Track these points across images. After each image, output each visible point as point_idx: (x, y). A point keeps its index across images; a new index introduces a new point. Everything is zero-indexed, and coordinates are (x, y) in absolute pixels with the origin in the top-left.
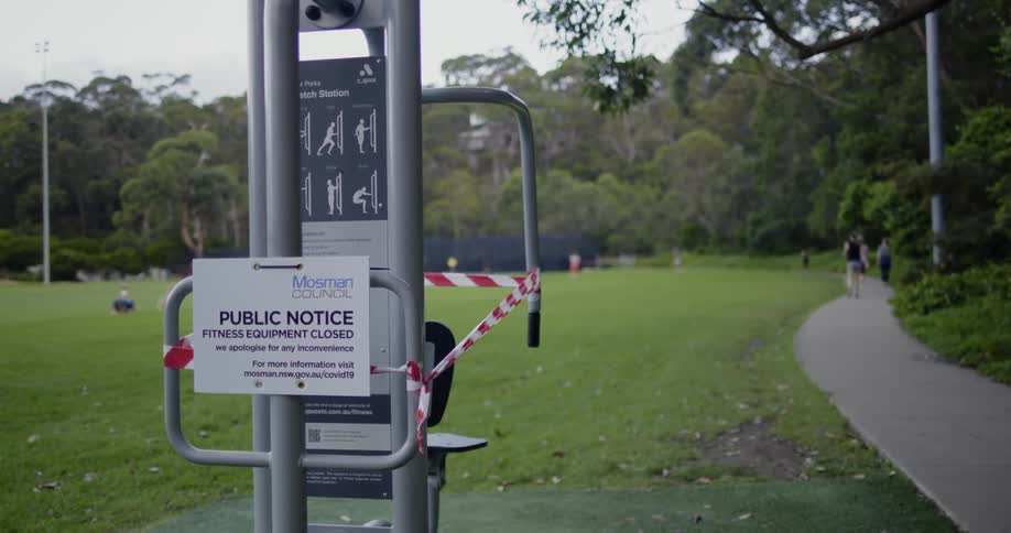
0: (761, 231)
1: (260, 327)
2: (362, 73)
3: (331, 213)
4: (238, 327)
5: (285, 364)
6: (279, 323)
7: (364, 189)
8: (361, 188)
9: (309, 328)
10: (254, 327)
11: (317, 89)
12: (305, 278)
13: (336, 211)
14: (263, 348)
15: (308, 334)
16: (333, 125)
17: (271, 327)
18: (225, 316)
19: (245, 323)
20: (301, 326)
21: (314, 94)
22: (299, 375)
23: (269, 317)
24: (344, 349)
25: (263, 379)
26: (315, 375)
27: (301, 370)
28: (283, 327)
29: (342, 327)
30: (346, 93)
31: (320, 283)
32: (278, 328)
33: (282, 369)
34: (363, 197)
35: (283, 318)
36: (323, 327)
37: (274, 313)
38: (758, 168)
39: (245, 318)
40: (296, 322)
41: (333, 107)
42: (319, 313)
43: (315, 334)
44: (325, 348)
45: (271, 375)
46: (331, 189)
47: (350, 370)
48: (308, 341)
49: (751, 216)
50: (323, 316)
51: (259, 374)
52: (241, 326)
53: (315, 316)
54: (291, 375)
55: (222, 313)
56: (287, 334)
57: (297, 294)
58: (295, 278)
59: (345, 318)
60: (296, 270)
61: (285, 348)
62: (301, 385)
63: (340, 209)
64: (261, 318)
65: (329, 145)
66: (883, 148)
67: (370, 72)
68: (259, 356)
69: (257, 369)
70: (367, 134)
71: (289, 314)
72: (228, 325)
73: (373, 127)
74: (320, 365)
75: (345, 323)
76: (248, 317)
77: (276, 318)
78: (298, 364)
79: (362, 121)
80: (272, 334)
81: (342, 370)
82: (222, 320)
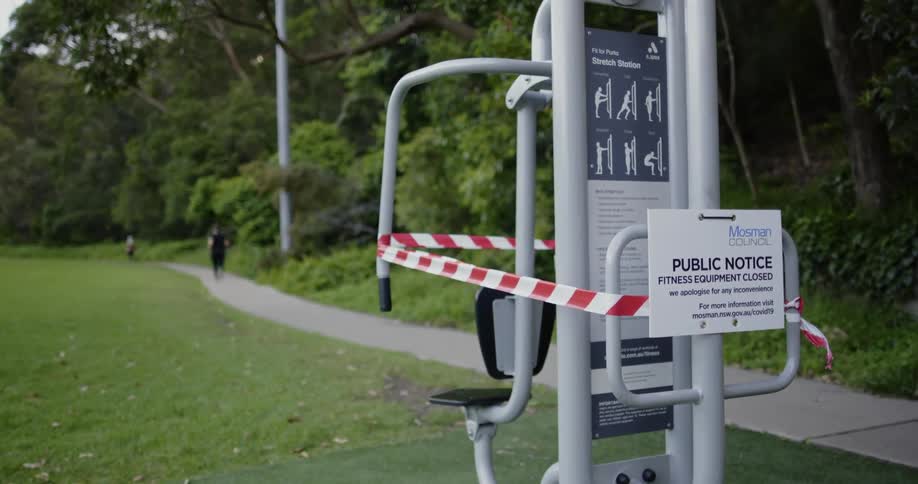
0: (58, 221)
1: (704, 273)
2: (650, 50)
3: (628, 173)
4: (687, 274)
5: (724, 305)
6: (719, 268)
7: (653, 153)
8: (649, 153)
9: (742, 272)
10: (700, 273)
11: (616, 58)
12: (738, 228)
13: (632, 171)
14: (707, 292)
15: (741, 277)
16: (629, 93)
17: (713, 272)
18: (677, 263)
19: (693, 269)
20: (736, 271)
21: (613, 63)
22: (735, 314)
23: (712, 263)
24: (766, 289)
25: (707, 320)
26: (747, 313)
27: (735, 309)
28: (723, 272)
29: (765, 270)
30: (637, 66)
31: (749, 233)
32: (718, 273)
33: (722, 310)
34: (651, 160)
35: (721, 264)
36: (752, 271)
37: (717, 259)
38: (55, 162)
39: (693, 265)
40: (732, 267)
41: (628, 77)
42: (748, 258)
43: (746, 277)
44: (753, 289)
45: (714, 315)
46: (628, 151)
47: (770, 307)
48: (740, 284)
49: (46, 208)
50: (751, 261)
51: (704, 316)
52: (690, 273)
53: (746, 261)
54: (728, 314)
55: (674, 260)
56: (725, 278)
57: (732, 242)
58: (731, 228)
59: (767, 262)
60: (730, 221)
61: (724, 291)
62: (735, 323)
63: (635, 170)
64: (706, 265)
65: (625, 111)
66: (212, 151)
67: (656, 51)
68: (704, 299)
69: (703, 311)
70: (654, 104)
71: (727, 260)
72: (679, 272)
73: (658, 100)
74: (750, 304)
75: (767, 267)
76: (696, 264)
77: (717, 264)
78: (734, 304)
79: (650, 93)
80: (715, 278)
81: (765, 307)
82: (675, 267)
